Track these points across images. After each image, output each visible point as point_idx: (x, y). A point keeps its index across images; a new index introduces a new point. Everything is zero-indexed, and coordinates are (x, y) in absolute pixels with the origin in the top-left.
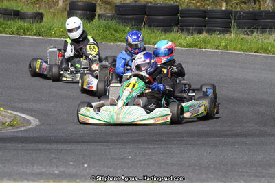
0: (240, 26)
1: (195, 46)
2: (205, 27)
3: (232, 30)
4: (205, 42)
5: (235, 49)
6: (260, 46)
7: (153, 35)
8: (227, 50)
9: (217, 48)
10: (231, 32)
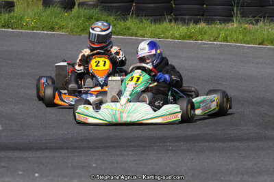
0: (244, 15)
1: (190, 38)
2: (203, 15)
3: (234, 19)
4: (202, 33)
5: (236, 41)
6: (266, 37)
7: (141, 25)
8: (227, 41)
9: (215, 40)
10: (233, 22)
